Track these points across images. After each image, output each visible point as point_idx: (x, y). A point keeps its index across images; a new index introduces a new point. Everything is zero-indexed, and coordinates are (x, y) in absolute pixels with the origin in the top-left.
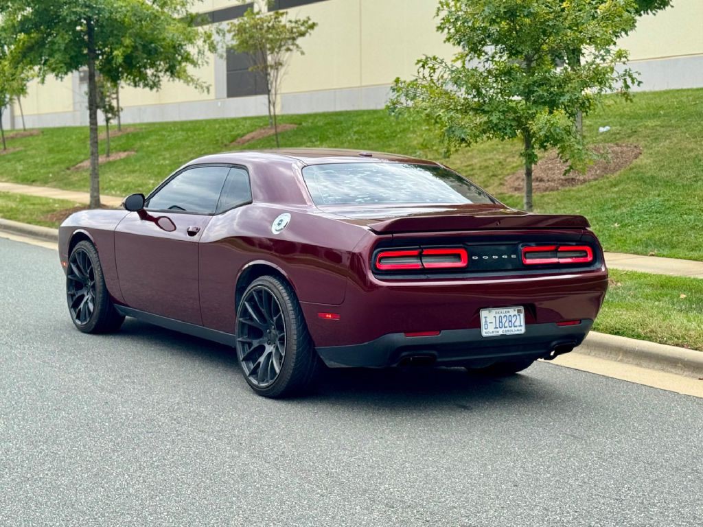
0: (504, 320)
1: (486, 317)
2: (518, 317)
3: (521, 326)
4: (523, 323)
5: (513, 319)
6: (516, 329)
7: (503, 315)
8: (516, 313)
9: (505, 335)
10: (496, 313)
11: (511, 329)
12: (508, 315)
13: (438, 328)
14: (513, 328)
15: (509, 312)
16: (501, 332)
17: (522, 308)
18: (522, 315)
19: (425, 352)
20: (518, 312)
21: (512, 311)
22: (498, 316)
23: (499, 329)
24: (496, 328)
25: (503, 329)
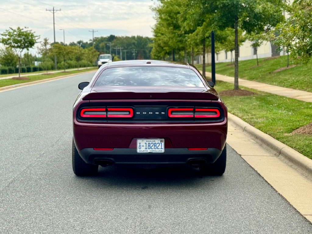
0: (151, 145)
1: (140, 143)
2: (160, 144)
3: (161, 149)
4: (163, 147)
5: (157, 145)
6: (159, 150)
7: (150, 143)
8: (159, 142)
9: (152, 153)
10: (147, 141)
11: (155, 150)
12: (154, 142)
13: (112, 147)
14: (157, 150)
15: (155, 141)
16: (149, 151)
17: (163, 140)
18: (163, 144)
19: (106, 158)
20: (161, 142)
21: (157, 141)
22: (147, 143)
23: (148, 150)
24: (146, 149)
25: (151, 150)
